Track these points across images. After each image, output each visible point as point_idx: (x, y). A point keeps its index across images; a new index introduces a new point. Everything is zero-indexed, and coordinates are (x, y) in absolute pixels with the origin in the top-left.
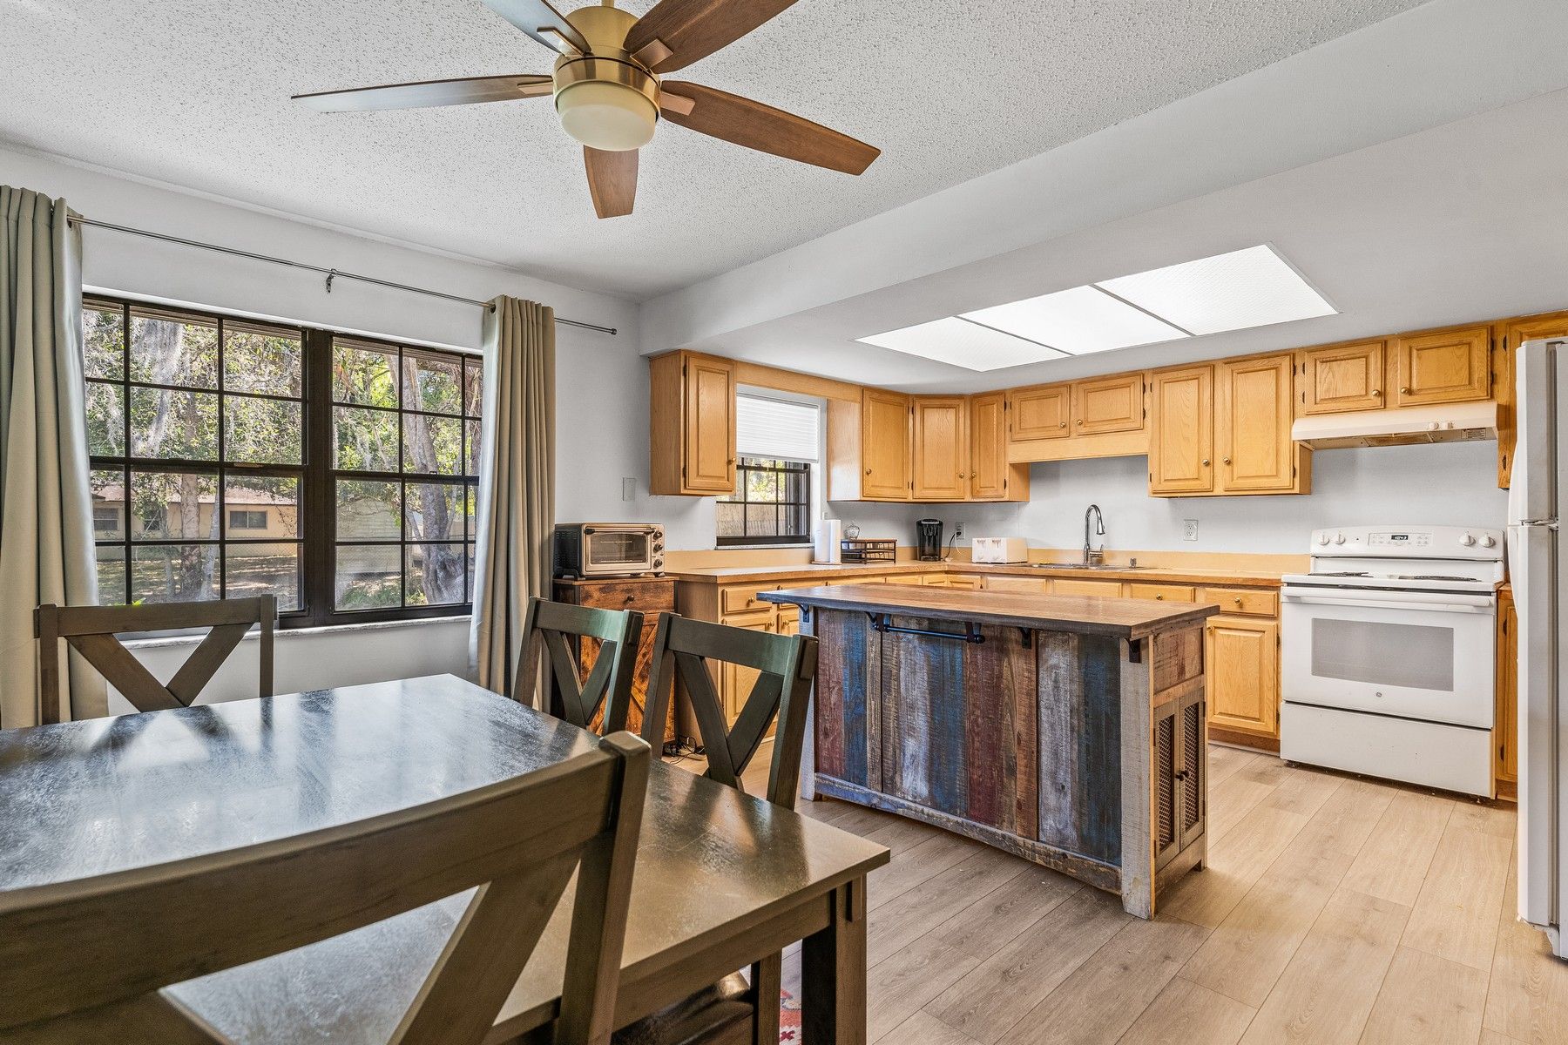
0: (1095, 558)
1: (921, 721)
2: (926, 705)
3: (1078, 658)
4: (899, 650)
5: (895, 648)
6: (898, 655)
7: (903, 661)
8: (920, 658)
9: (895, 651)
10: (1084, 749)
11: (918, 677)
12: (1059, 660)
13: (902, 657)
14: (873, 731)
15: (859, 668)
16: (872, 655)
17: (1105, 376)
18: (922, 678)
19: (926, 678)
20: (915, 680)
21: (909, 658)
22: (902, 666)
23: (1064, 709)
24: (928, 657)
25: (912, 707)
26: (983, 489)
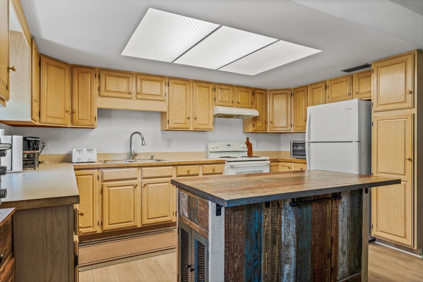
0: (133, 155)
1: (292, 252)
2: (295, 242)
3: (350, 196)
4: (281, 216)
5: (279, 215)
6: (281, 218)
7: (283, 221)
8: (292, 217)
9: (279, 217)
10: (351, 233)
11: (291, 228)
12: (345, 200)
13: (283, 219)
14: (266, 272)
15: (256, 236)
16: (266, 224)
17: (149, 74)
18: (293, 228)
19: (295, 227)
20: (289, 230)
21: (286, 218)
22: (283, 224)
23: (345, 219)
24: (296, 215)
25: (288, 246)
26: (80, 121)
